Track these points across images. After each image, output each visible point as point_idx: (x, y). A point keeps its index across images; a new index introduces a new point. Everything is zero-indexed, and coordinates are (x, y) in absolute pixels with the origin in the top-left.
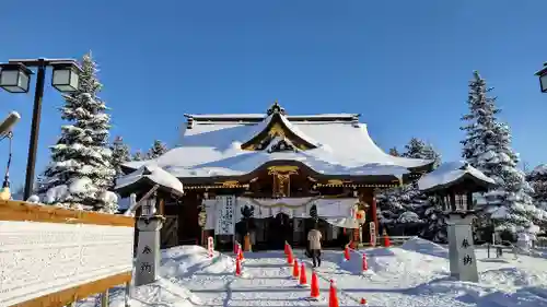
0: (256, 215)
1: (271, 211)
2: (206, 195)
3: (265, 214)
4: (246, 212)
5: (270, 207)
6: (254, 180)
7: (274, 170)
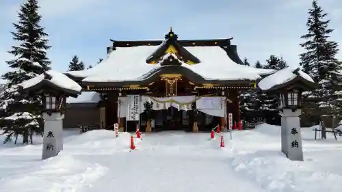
0: (154, 108)
1: (165, 105)
2: (120, 94)
3: (161, 107)
4: (148, 105)
5: (164, 102)
6: (151, 84)
7: (165, 76)
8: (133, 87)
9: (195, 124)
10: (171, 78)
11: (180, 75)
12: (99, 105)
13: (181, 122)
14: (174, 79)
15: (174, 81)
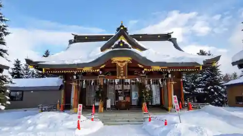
6: (103, 66)
7: (115, 59)
8: (86, 69)
9: (144, 105)
10: (121, 61)
11: (130, 58)
12: (61, 87)
13: (131, 102)
14: (124, 61)
15: (124, 64)
